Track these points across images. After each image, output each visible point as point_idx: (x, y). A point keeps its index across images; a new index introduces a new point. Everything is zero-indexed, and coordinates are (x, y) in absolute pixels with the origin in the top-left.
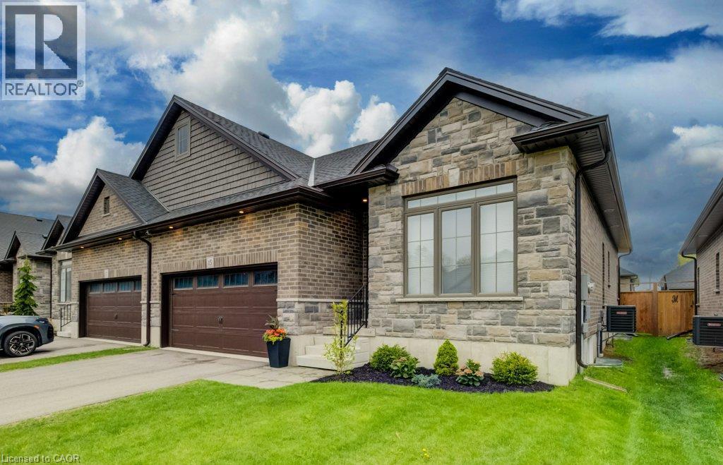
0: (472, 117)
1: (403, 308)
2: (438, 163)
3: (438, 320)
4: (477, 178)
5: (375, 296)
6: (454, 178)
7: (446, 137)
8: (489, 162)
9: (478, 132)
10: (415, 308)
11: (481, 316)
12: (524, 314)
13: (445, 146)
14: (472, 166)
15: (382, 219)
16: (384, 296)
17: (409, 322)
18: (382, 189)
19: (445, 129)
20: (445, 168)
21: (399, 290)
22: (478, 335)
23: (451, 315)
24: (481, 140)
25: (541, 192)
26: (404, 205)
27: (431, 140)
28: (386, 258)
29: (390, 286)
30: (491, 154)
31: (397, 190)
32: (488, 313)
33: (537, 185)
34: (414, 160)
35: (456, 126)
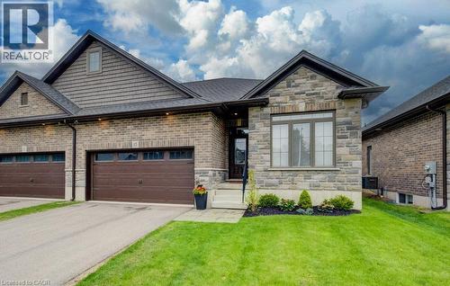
0: (312, 77)
1: (271, 174)
2: (293, 98)
3: (293, 180)
4: (315, 108)
5: (253, 167)
6: (302, 107)
7: (297, 86)
8: (322, 101)
9: (315, 85)
10: (279, 174)
11: (316, 178)
12: (340, 176)
13: (298, 90)
14: (312, 102)
15: (257, 125)
16: (259, 167)
17: (275, 181)
18: (258, 109)
19: (297, 81)
20: (297, 102)
21: (268, 164)
22: (316, 187)
23: (301, 177)
24: (317, 90)
25: (349, 119)
26: (271, 119)
27: (289, 86)
28: (260, 146)
29: (263, 162)
30: (323, 97)
31: (267, 110)
32: (321, 176)
33: (346, 115)
34: (278, 95)
35: (304, 80)
